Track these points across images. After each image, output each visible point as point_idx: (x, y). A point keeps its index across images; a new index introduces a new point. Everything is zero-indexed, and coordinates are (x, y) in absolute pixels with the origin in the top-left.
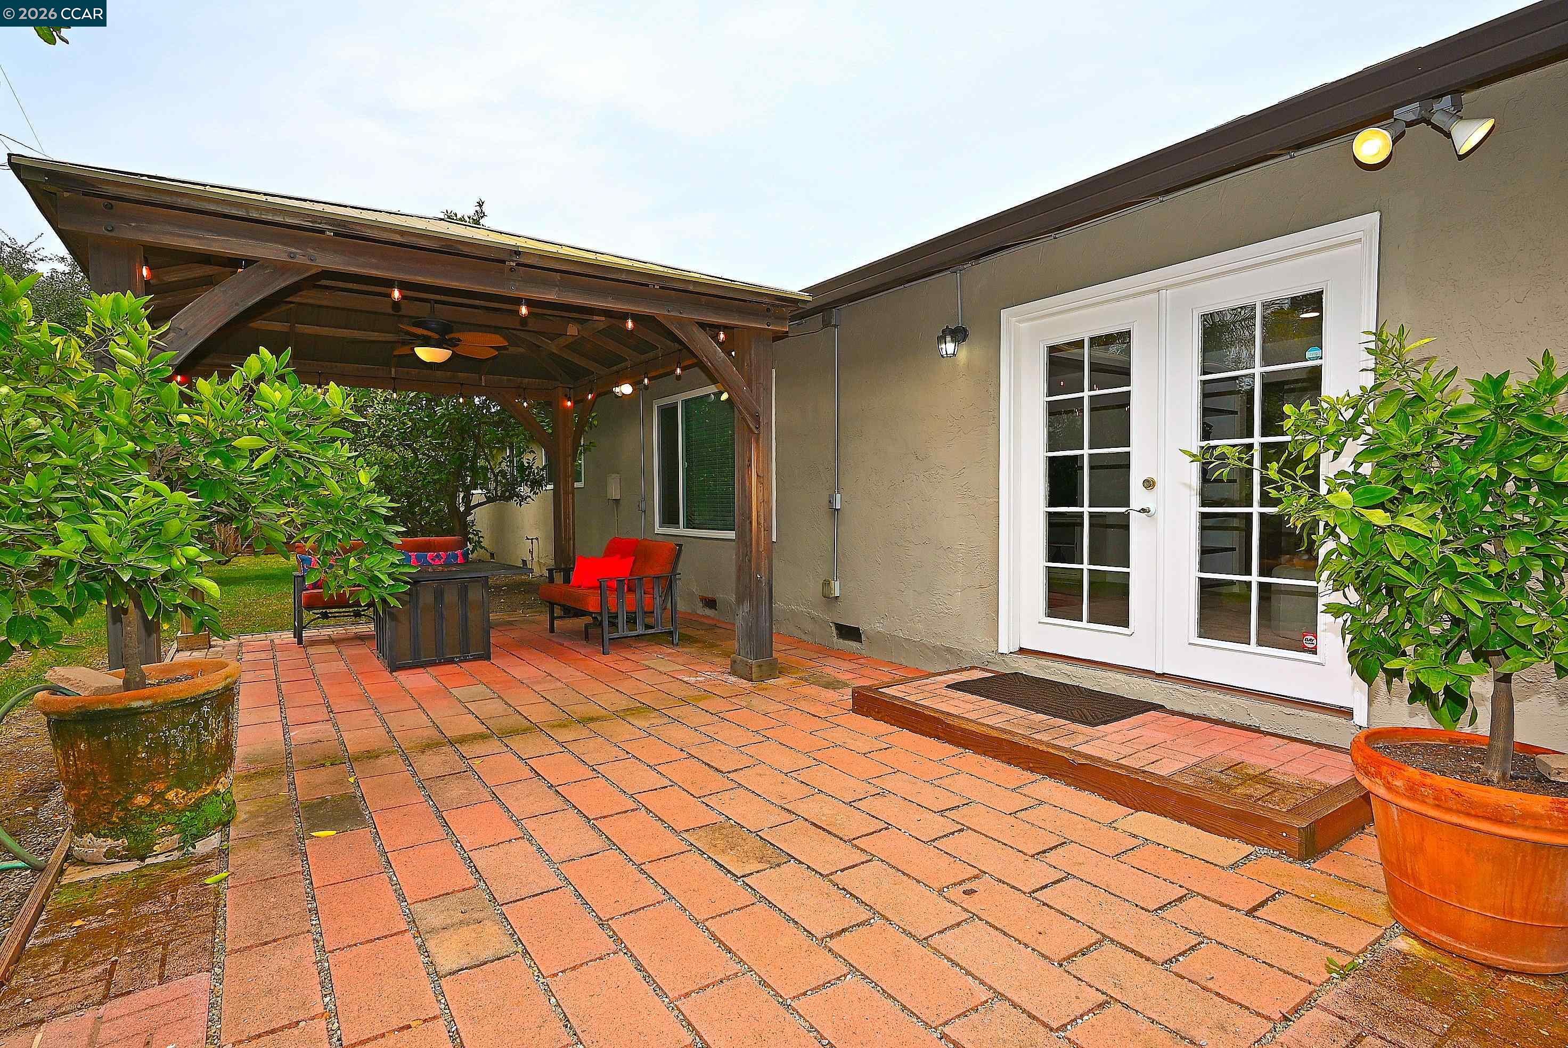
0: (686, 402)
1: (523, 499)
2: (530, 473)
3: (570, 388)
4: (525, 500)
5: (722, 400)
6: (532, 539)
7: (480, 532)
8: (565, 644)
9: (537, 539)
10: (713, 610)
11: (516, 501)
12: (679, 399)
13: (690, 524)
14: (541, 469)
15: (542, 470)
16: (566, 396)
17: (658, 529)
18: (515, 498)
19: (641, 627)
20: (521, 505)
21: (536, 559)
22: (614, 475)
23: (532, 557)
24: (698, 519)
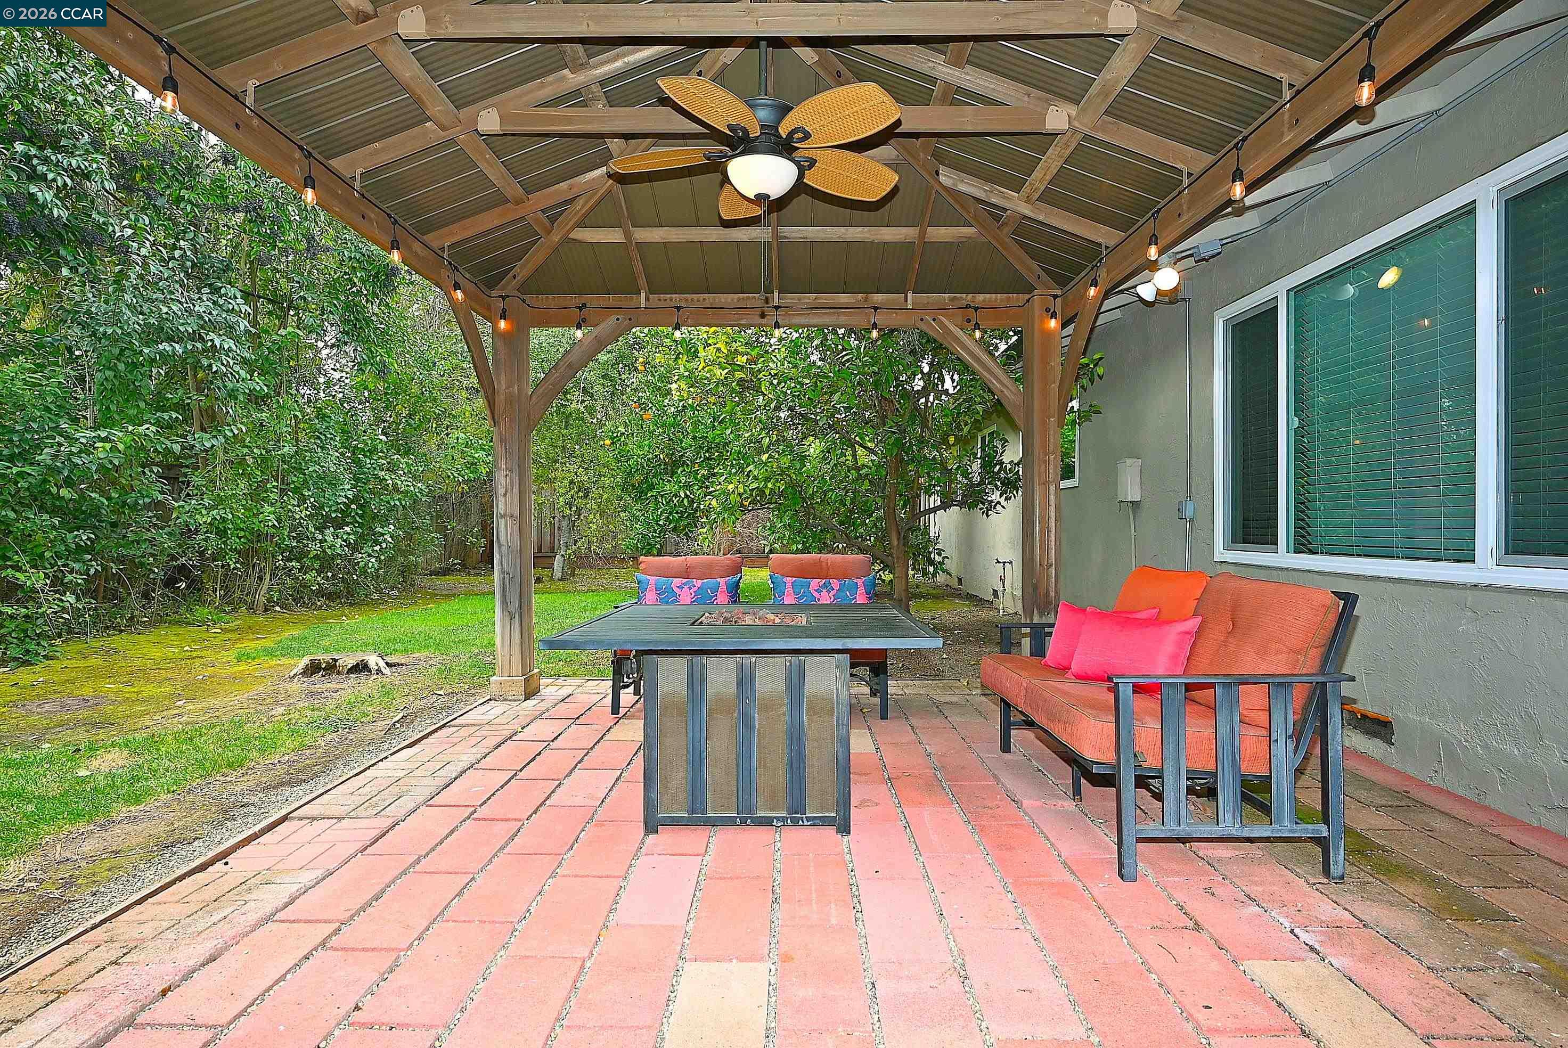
0: (1299, 292)
1: (991, 506)
2: (1000, 470)
3: (1055, 297)
4: (995, 508)
5: (1380, 286)
6: (1004, 563)
7: (944, 551)
8: (1026, 803)
9: (1011, 563)
10: (1378, 742)
11: (980, 509)
12: (1279, 290)
13: (1302, 545)
14: (1015, 464)
15: (1018, 464)
16: (1048, 310)
17: (1221, 553)
18: (981, 506)
19: (1229, 816)
20: (988, 516)
21: (1008, 590)
22: (1129, 461)
23: (1004, 587)
24: (1319, 531)
